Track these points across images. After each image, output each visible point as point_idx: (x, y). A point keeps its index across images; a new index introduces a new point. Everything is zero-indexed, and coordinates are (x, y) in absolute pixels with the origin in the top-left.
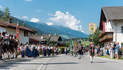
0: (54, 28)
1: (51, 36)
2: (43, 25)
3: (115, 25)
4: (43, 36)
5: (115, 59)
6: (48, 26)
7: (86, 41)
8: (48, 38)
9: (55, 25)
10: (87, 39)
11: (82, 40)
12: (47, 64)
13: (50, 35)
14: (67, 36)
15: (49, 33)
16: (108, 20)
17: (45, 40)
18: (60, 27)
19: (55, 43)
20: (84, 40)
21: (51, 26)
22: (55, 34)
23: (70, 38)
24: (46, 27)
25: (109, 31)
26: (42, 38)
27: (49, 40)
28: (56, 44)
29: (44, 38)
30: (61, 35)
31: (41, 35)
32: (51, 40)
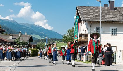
0: (24, 26)
1: (21, 36)
2: (12, 22)
3: (90, 26)
4: (12, 36)
5: (88, 63)
6: (18, 24)
7: (61, 42)
8: (17, 38)
9: (26, 23)
10: (61, 41)
11: (56, 41)
12: (16, 67)
13: (19, 35)
14: (39, 37)
15: (19, 33)
16: (83, 21)
17: (14, 40)
18: (32, 25)
19: (25, 43)
20: (59, 41)
21: (22, 25)
22: (26, 33)
23: (43, 39)
24: (16, 25)
25: (84, 33)
26: (11, 37)
27: (18, 40)
28: (26, 45)
29: (12, 38)
30: (33, 34)
31: (10, 34)
32: (21, 40)
